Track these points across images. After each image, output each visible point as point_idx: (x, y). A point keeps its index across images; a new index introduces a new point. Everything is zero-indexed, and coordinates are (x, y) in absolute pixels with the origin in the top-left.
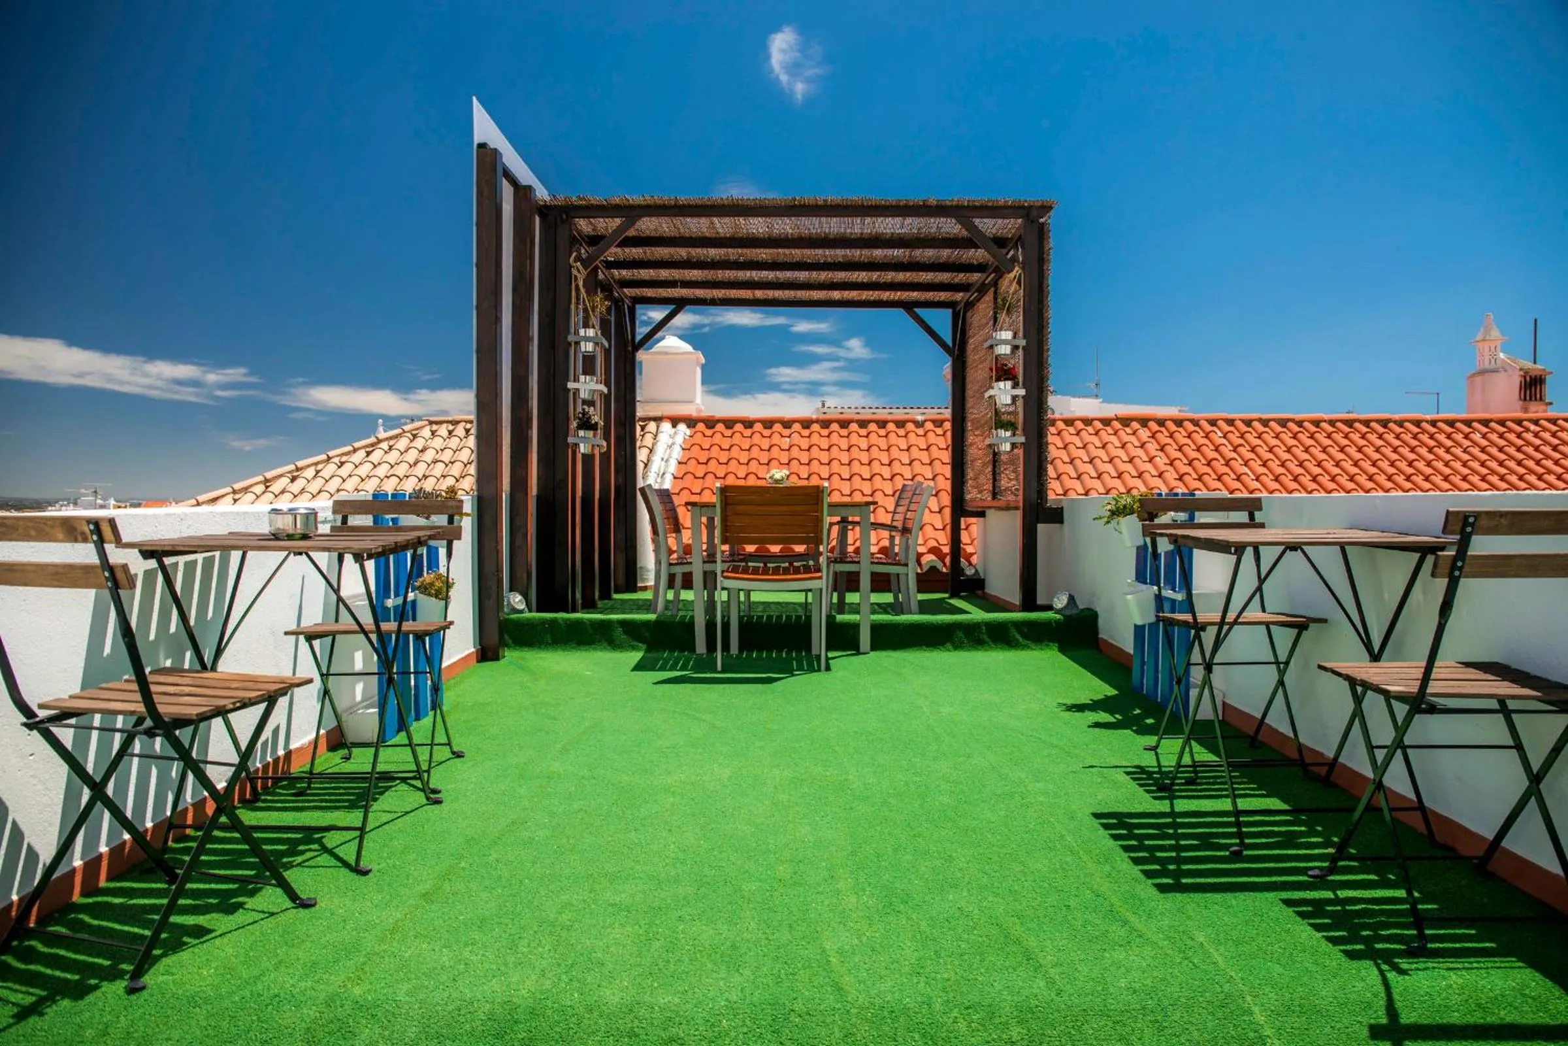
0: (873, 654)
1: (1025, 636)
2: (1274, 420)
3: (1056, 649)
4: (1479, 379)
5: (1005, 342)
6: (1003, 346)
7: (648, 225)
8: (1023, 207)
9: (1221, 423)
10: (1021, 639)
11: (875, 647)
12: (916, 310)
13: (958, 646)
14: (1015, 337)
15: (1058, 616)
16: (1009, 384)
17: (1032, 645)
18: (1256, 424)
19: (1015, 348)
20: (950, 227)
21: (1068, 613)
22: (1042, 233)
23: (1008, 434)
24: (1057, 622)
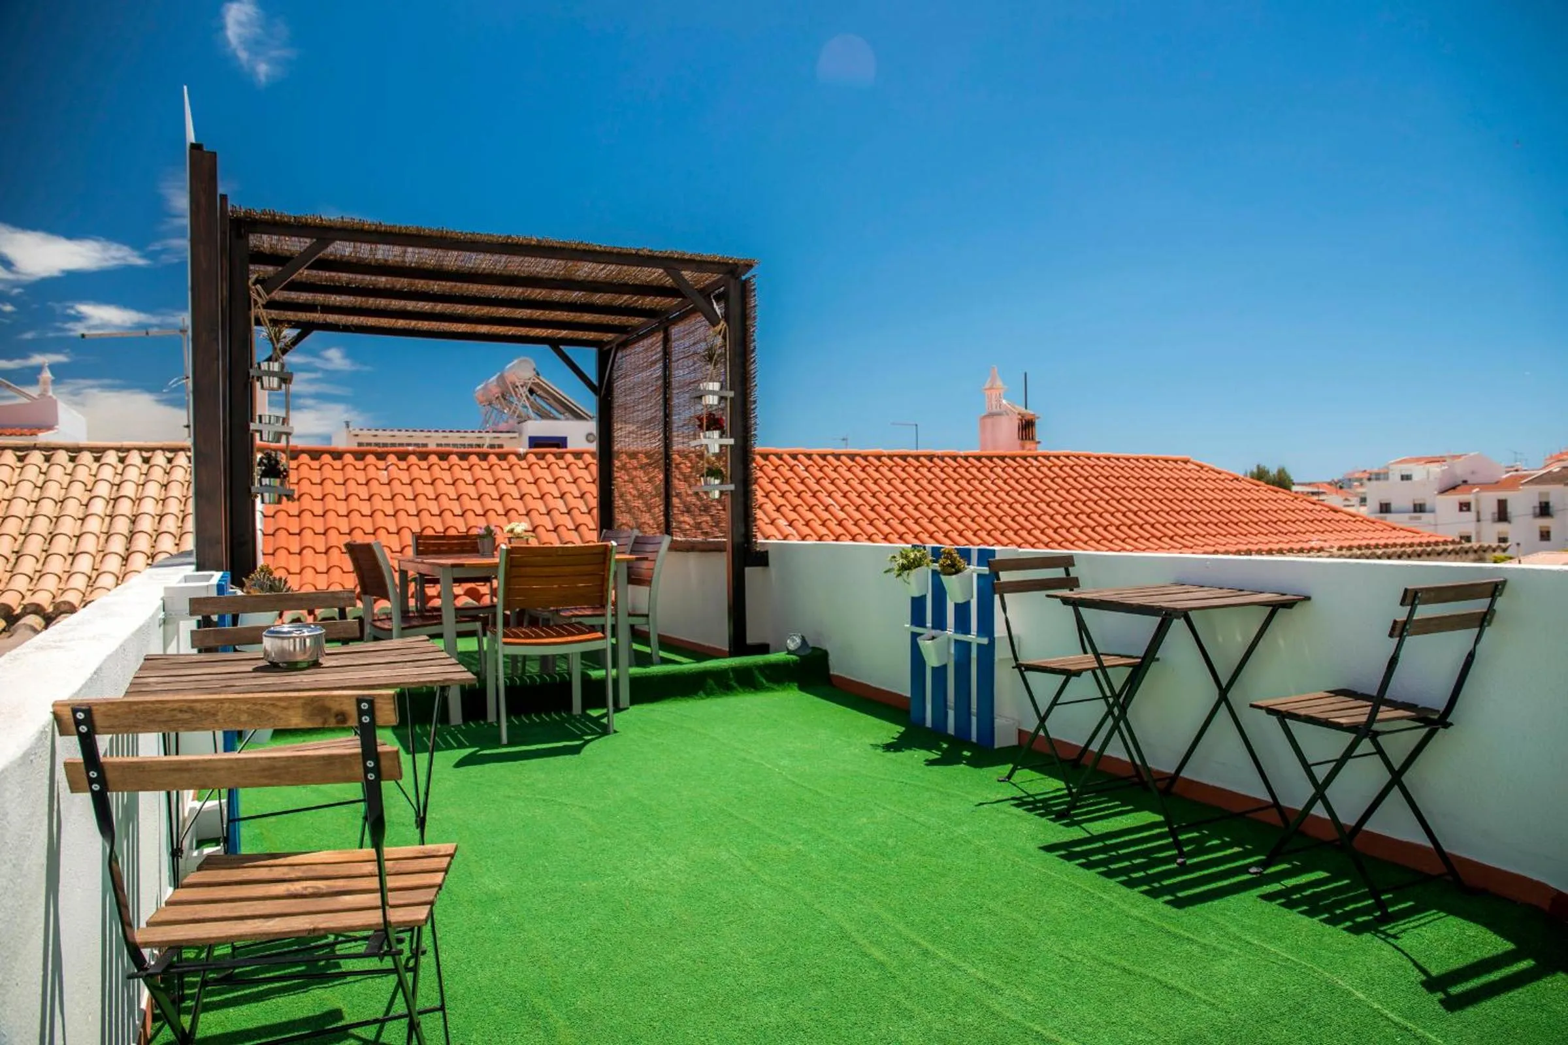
0: (635, 710)
1: (769, 679)
2: (844, 454)
3: (796, 688)
4: (989, 421)
5: (713, 393)
6: (711, 396)
7: (343, 249)
8: (727, 264)
9: (801, 457)
10: (764, 682)
11: (633, 701)
12: (561, 347)
13: (710, 694)
14: (722, 388)
15: (794, 657)
16: (716, 434)
17: (775, 687)
18: (830, 458)
19: (722, 398)
20: (655, 274)
21: (803, 654)
22: (745, 290)
23: (717, 482)
24: (795, 662)
